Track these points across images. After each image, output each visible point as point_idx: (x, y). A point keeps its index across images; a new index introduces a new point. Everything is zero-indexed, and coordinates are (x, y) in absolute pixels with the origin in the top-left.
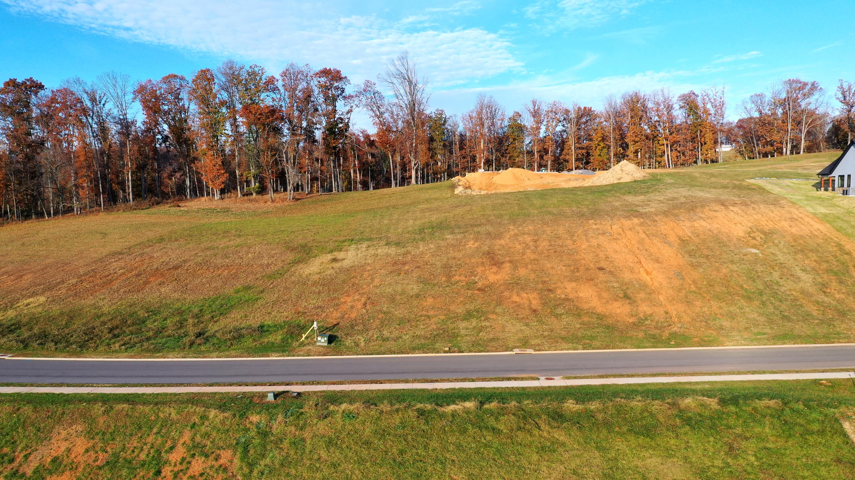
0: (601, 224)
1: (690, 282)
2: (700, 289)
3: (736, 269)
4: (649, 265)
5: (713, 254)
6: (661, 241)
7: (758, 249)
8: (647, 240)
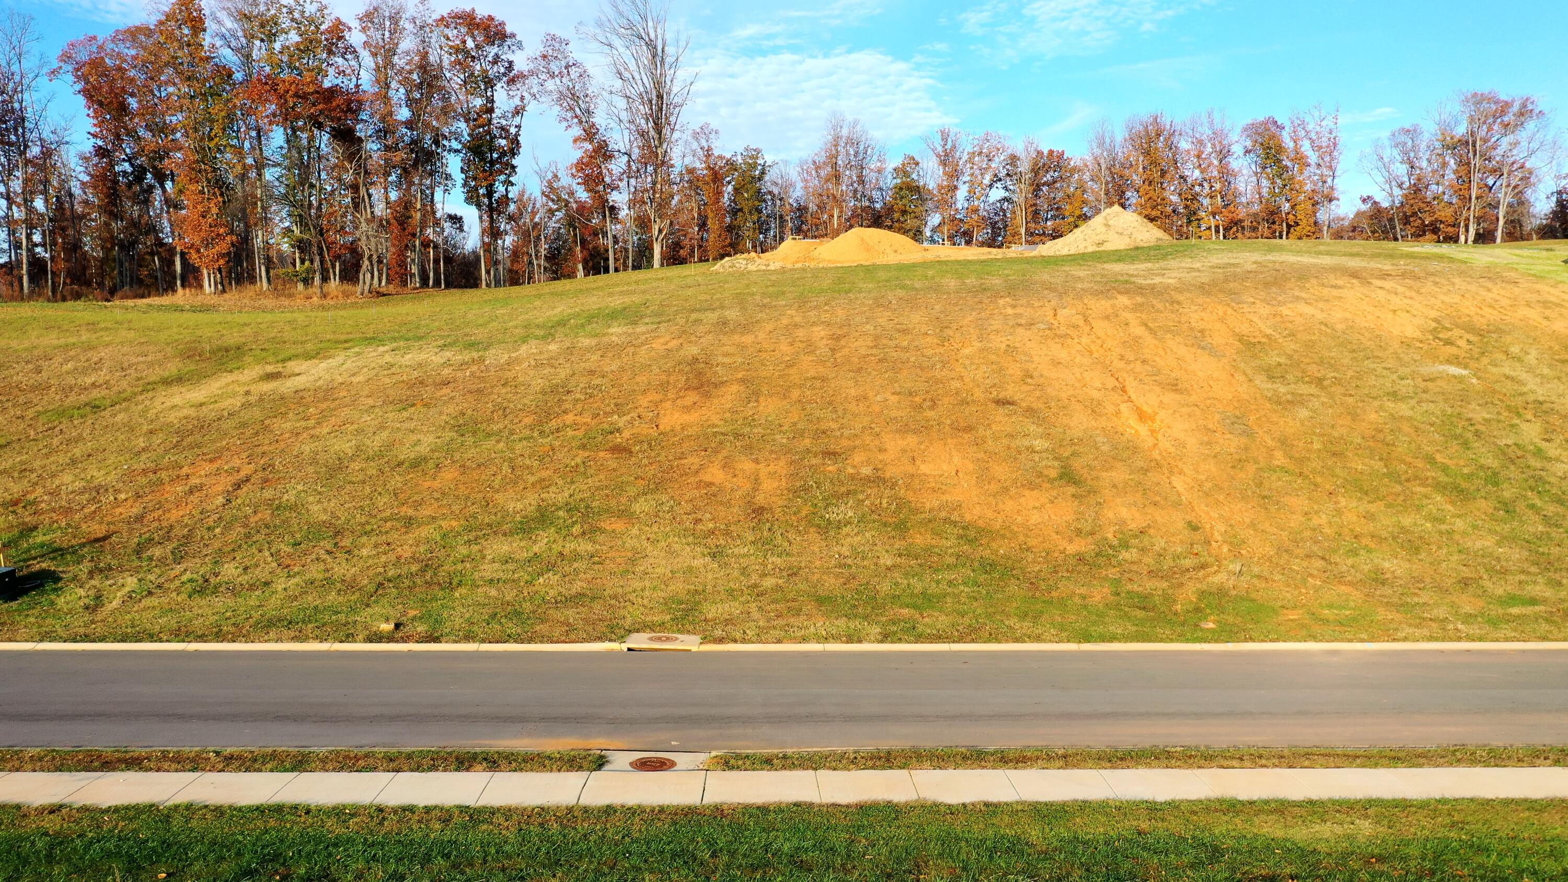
0: (1029, 305)
1: (1270, 443)
2: (1301, 461)
3: (1409, 413)
4: (1149, 400)
5: (1335, 374)
6: (1190, 343)
7: (1466, 368)
8: (1149, 340)
